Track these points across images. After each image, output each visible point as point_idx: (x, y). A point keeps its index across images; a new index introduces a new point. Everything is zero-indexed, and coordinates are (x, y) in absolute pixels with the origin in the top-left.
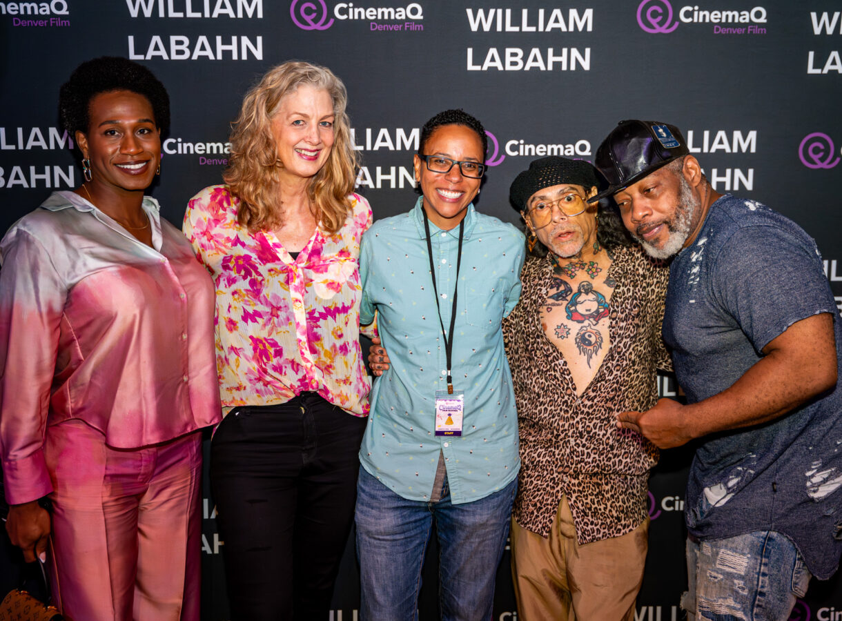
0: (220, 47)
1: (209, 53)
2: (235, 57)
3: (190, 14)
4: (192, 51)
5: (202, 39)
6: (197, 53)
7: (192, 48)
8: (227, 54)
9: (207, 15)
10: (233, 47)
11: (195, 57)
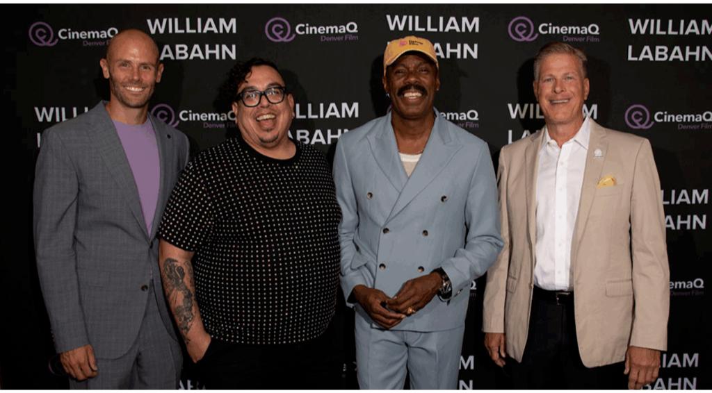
0: (208, 52)
1: (200, 55)
2: (218, 57)
3: (189, 31)
4: (189, 54)
5: (196, 46)
6: (193, 55)
7: (189, 52)
8: (212, 56)
9: (200, 31)
10: (217, 52)
11: (191, 57)
